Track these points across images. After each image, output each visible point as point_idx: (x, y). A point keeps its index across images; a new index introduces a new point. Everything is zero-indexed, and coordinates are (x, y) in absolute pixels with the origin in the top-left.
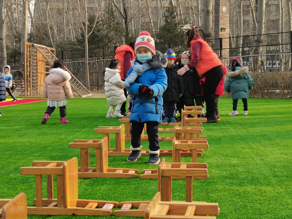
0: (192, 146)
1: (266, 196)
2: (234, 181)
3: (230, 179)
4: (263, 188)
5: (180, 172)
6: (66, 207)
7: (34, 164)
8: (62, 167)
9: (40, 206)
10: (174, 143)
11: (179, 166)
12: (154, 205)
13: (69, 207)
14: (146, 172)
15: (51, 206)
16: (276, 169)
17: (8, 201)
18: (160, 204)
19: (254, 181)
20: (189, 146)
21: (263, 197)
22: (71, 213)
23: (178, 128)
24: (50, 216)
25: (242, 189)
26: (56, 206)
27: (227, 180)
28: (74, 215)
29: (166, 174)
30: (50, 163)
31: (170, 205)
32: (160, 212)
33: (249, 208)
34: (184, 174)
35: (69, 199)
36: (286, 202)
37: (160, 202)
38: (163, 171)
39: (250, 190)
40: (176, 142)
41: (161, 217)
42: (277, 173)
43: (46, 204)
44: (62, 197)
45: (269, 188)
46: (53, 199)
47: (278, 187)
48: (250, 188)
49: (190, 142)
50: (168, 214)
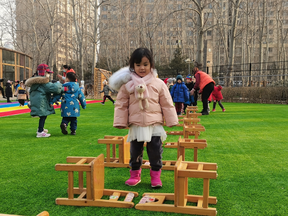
0: (196, 129)
1: (240, 160)
2: (220, 151)
3: (217, 149)
4: (238, 155)
5: (191, 144)
6: (124, 163)
7: (105, 138)
8: (122, 140)
9: (109, 162)
10: (185, 127)
11: (190, 141)
12: (179, 163)
13: (125, 163)
14: (167, 144)
15: (115, 162)
16: (244, 144)
17: (94, 159)
18: (182, 163)
19: (232, 151)
20: (194, 129)
21: (238, 160)
22: (126, 167)
23: (186, 119)
24: (115, 168)
25: (225, 155)
26: (118, 162)
27: (216, 150)
28: (128, 167)
29: (182, 146)
30: (115, 137)
31: (188, 164)
32: (182, 167)
33: (230, 166)
34: (193, 146)
35: (125, 159)
36: (253, 164)
38: (180, 143)
39: (230, 156)
40: (186, 127)
41: (184, 170)
42: (246, 147)
43: (112, 160)
44: (121, 157)
45: (241, 155)
46: (116, 158)
47: (247, 155)
48: (230, 155)
49: (194, 127)
50: (187, 168)
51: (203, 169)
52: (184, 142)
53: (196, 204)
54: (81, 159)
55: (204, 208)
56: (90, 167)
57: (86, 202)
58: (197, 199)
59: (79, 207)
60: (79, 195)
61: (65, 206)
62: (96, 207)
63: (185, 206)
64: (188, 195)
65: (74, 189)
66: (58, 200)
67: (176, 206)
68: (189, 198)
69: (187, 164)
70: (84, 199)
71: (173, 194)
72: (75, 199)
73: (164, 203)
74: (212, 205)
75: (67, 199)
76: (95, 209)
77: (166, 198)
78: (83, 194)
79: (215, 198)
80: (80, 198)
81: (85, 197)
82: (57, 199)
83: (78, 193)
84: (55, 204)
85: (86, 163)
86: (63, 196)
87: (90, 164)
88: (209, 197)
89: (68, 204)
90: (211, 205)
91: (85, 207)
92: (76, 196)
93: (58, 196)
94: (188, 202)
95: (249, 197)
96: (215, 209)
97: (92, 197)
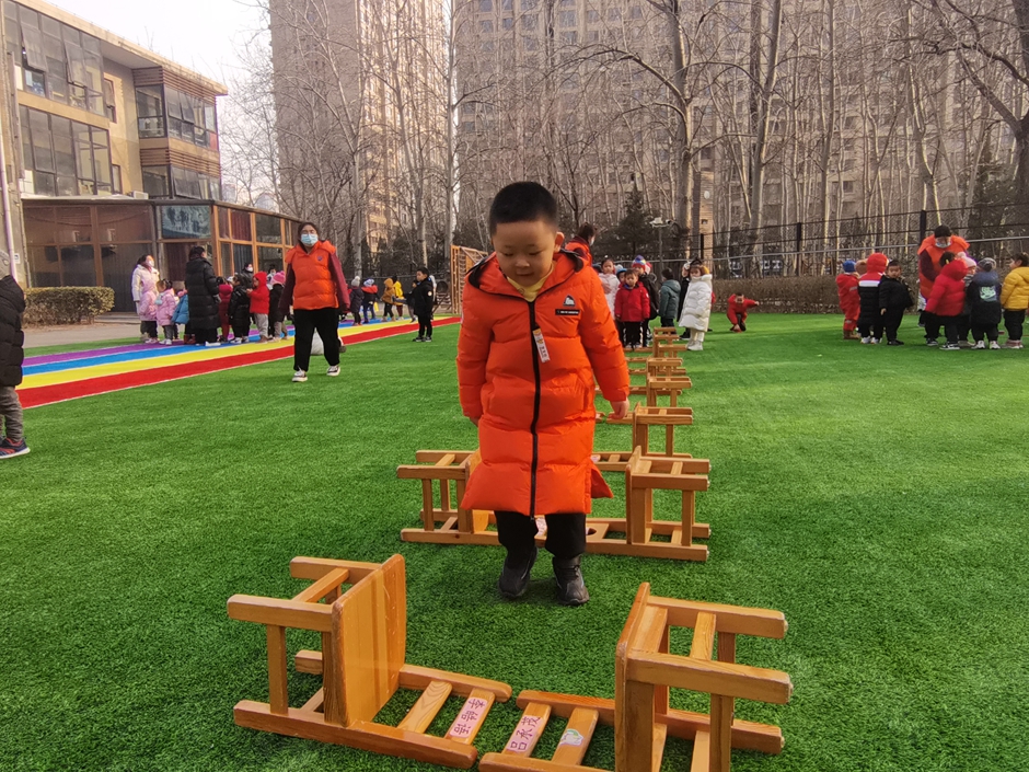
0: (671, 384)
2: (724, 428)
3: (716, 423)
5: (660, 419)
11: (657, 411)
12: (635, 461)
18: (641, 460)
20: (667, 384)
23: (651, 360)
27: (715, 426)
29: (642, 422)
31: (653, 461)
32: (641, 469)
33: (743, 461)
34: (664, 421)
37: (641, 457)
38: (638, 417)
41: (645, 475)
49: (668, 380)
50: (651, 471)
51: (683, 473)
52: (646, 414)
53: (668, 538)
54: (444, 454)
55: (683, 545)
56: (463, 471)
57: (457, 536)
58: (672, 528)
59: (446, 545)
60: (443, 523)
61: (419, 543)
62: (476, 545)
63: (647, 542)
64: (653, 522)
65: (433, 513)
66: (404, 533)
67: (629, 543)
68: (655, 527)
69: (650, 463)
70: (454, 531)
71: (625, 520)
72: (436, 531)
73: (606, 537)
74: (699, 539)
75: (422, 530)
76: (476, 549)
77: (610, 527)
78: (452, 520)
79: (707, 525)
80: (445, 529)
81: (455, 527)
82: (403, 530)
83: (442, 520)
84: (399, 539)
85: (455, 462)
86: (414, 525)
87: (462, 466)
88: (696, 525)
89: (423, 541)
90: (697, 540)
91: (456, 545)
92: (439, 524)
93: (404, 524)
94: (653, 534)
95: (775, 522)
96: (705, 547)
97: (470, 527)
